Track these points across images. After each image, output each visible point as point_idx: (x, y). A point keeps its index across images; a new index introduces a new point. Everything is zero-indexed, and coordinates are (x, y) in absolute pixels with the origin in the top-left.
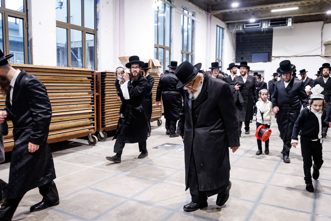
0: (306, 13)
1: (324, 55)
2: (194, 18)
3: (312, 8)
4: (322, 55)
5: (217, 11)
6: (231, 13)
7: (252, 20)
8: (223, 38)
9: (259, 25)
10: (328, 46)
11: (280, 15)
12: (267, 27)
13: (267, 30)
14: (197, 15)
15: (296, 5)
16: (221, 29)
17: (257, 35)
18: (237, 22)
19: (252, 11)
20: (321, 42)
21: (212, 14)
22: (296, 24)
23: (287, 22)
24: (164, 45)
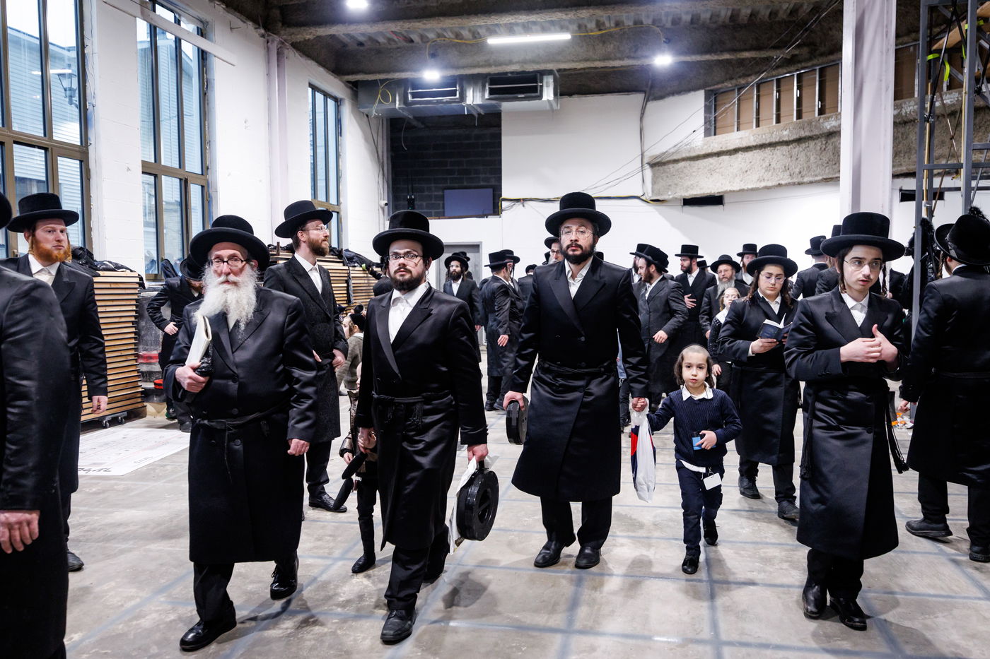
0: (596, 60)
1: (649, 196)
3: (612, 46)
4: (646, 194)
5: (302, 28)
6: (361, 48)
7: (432, 75)
8: (339, 132)
9: (453, 93)
10: (661, 168)
11: (518, 62)
12: (478, 101)
13: (482, 112)
15: (563, 28)
16: (331, 103)
17: (458, 131)
18: (383, 81)
19: (428, 45)
20: (640, 153)
21: (285, 40)
22: (566, 99)
23: (542, 87)
24: (45, 135)
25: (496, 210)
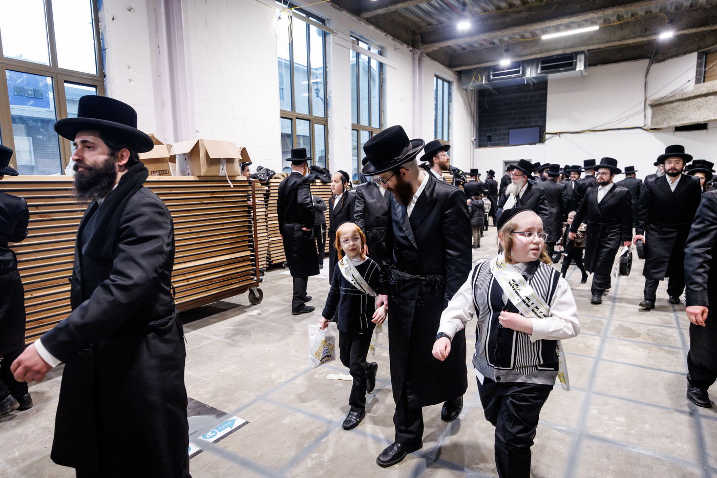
0: (615, 41)
1: (649, 125)
2: (382, 59)
3: (628, 30)
4: (647, 126)
5: (432, 44)
6: (464, 51)
7: (505, 62)
8: (450, 100)
9: (518, 72)
10: (659, 108)
11: (561, 48)
12: (534, 75)
13: (535, 81)
14: (389, 52)
15: (593, 23)
16: (446, 84)
17: (519, 94)
18: (475, 69)
19: (504, 45)
20: (644, 99)
21: (423, 52)
22: (592, 68)
23: (576, 62)
24: (309, 113)
25: (541, 140)
